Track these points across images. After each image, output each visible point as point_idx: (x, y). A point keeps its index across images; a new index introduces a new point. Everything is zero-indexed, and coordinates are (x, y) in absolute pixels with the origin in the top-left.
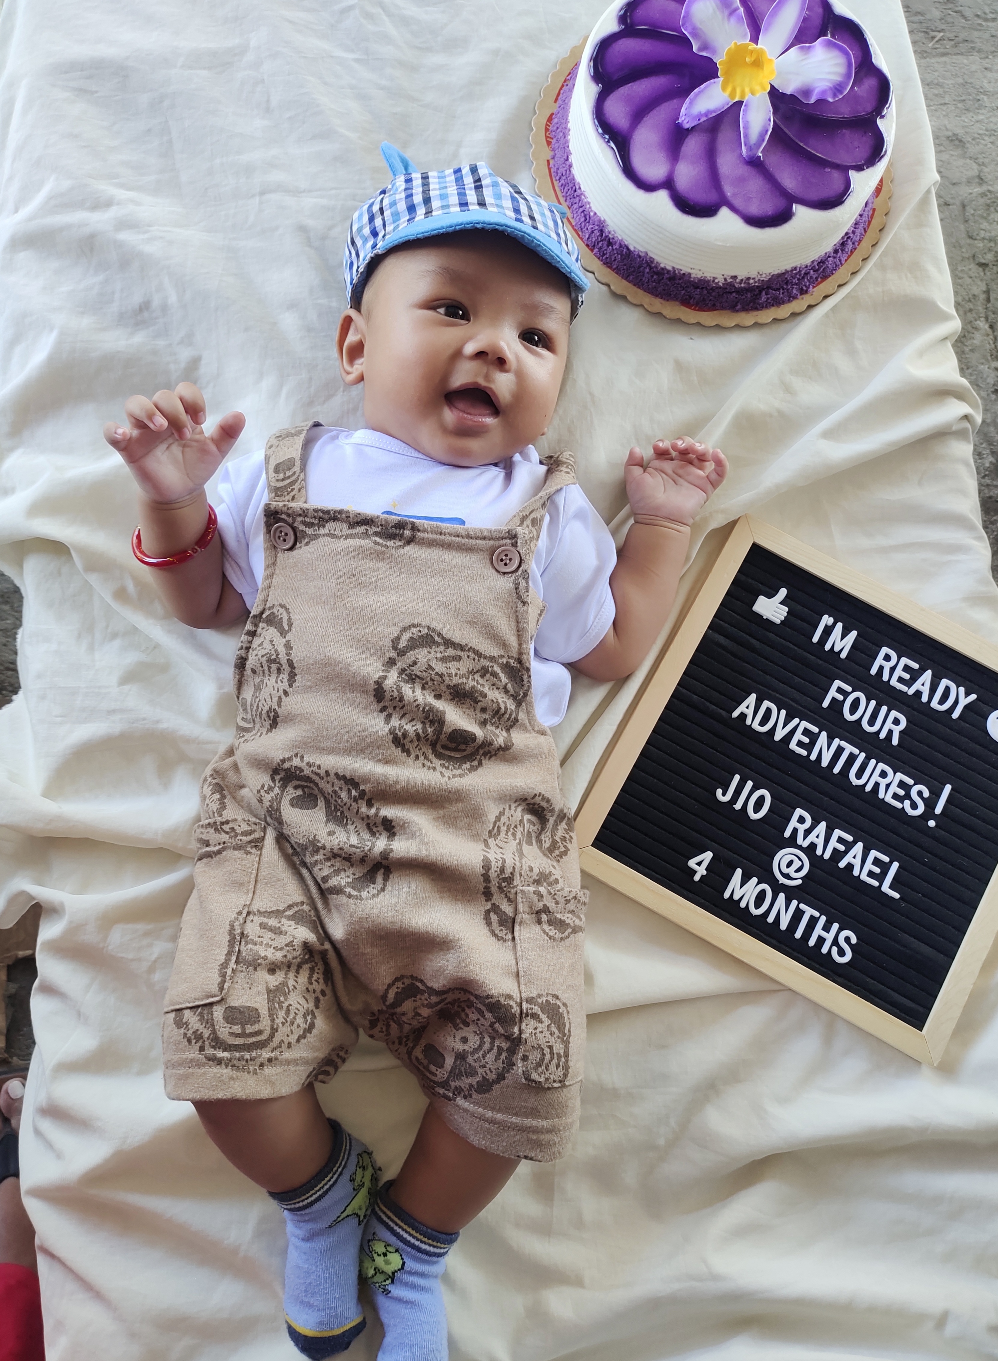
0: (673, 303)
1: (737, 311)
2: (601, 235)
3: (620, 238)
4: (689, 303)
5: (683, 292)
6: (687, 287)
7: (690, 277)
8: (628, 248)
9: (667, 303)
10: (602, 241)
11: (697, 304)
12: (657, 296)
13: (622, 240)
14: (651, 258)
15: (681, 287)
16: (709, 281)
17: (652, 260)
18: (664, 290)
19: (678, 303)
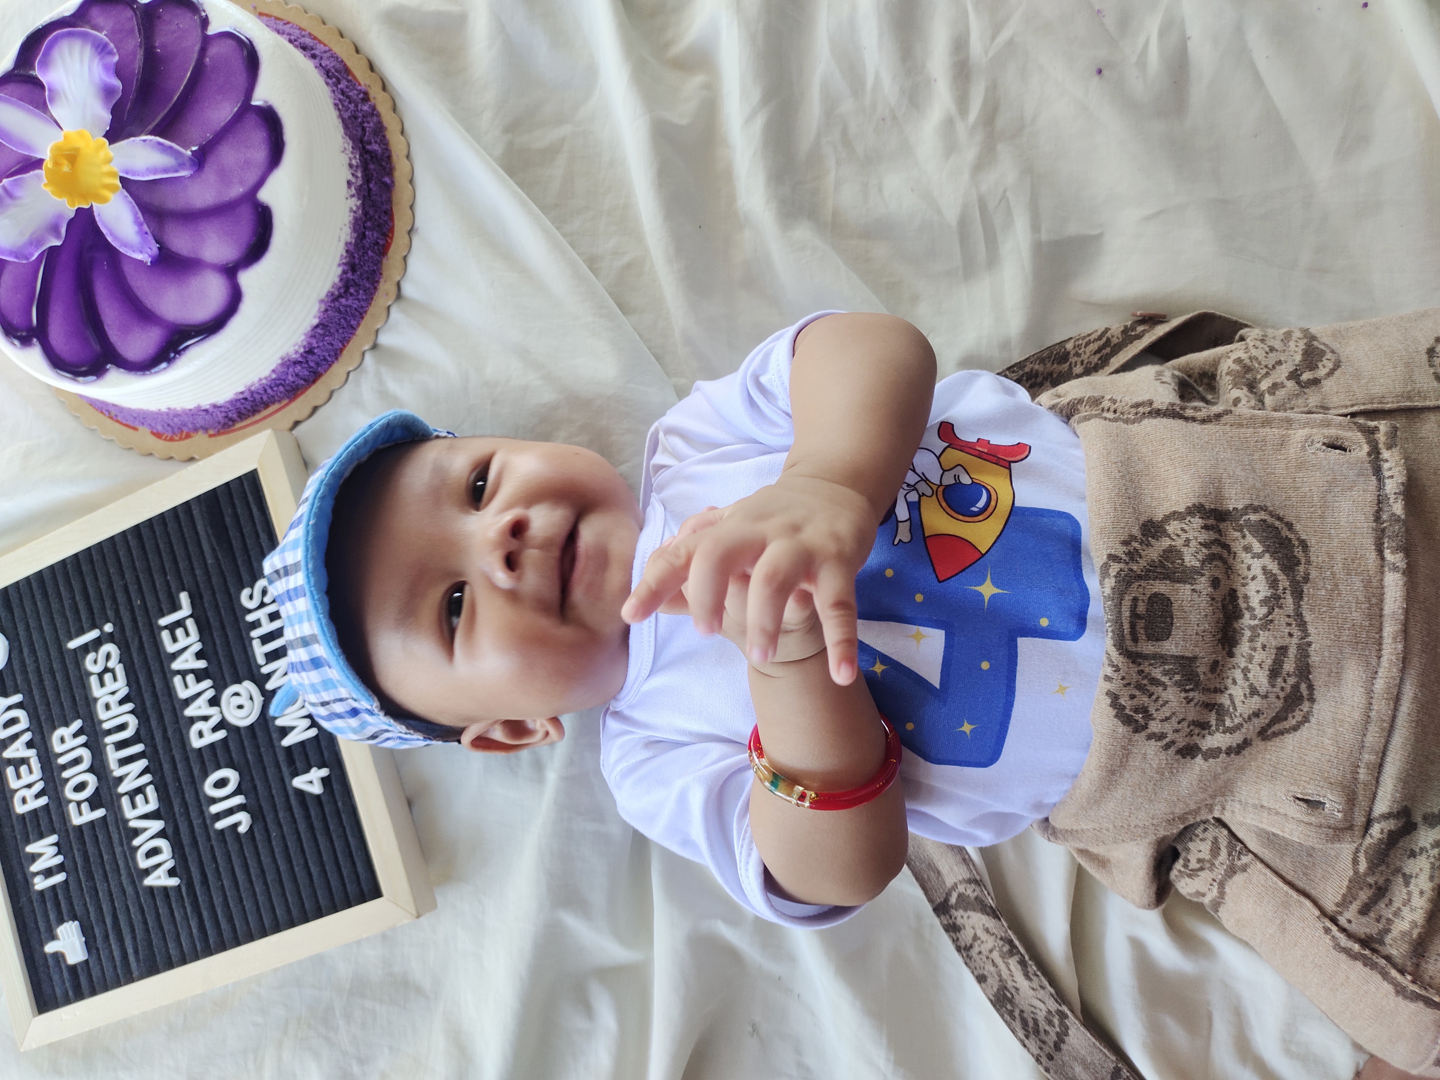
0: (384, 267)
1: (393, 182)
2: (300, 362)
3: (303, 337)
4: (383, 245)
5: (370, 253)
6: (363, 247)
7: (350, 243)
8: (317, 327)
9: (385, 273)
10: (307, 362)
11: (385, 235)
12: (376, 288)
13: (305, 334)
14: (327, 296)
15: (364, 256)
16: (356, 219)
17: (331, 294)
18: (368, 279)
19: (384, 261)
